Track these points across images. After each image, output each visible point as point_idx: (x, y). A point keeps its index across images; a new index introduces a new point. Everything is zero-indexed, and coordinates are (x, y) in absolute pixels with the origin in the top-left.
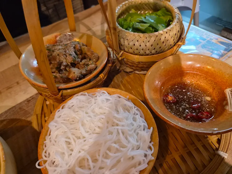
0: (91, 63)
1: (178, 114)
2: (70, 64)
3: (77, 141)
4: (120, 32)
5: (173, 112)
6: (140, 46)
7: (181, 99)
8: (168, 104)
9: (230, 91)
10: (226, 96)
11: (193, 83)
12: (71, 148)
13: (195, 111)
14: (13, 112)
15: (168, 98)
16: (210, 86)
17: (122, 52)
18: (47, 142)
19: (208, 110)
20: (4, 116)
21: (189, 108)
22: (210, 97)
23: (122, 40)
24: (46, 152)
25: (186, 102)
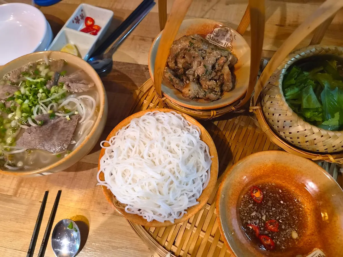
0: (217, 90)
1: (246, 214)
2: (196, 75)
3: (137, 154)
4: (274, 87)
5: (244, 208)
6: (278, 121)
7: (267, 206)
8: (248, 197)
9: (320, 254)
10: (309, 253)
11: (302, 206)
12: (129, 154)
13: (264, 230)
14: (129, 69)
15: (256, 192)
16: (312, 228)
17: (258, 107)
18: (121, 132)
19: (278, 242)
20: (120, 67)
21: (263, 221)
22: (300, 236)
23: (267, 97)
24: (114, 139)
25: (267, 213)
